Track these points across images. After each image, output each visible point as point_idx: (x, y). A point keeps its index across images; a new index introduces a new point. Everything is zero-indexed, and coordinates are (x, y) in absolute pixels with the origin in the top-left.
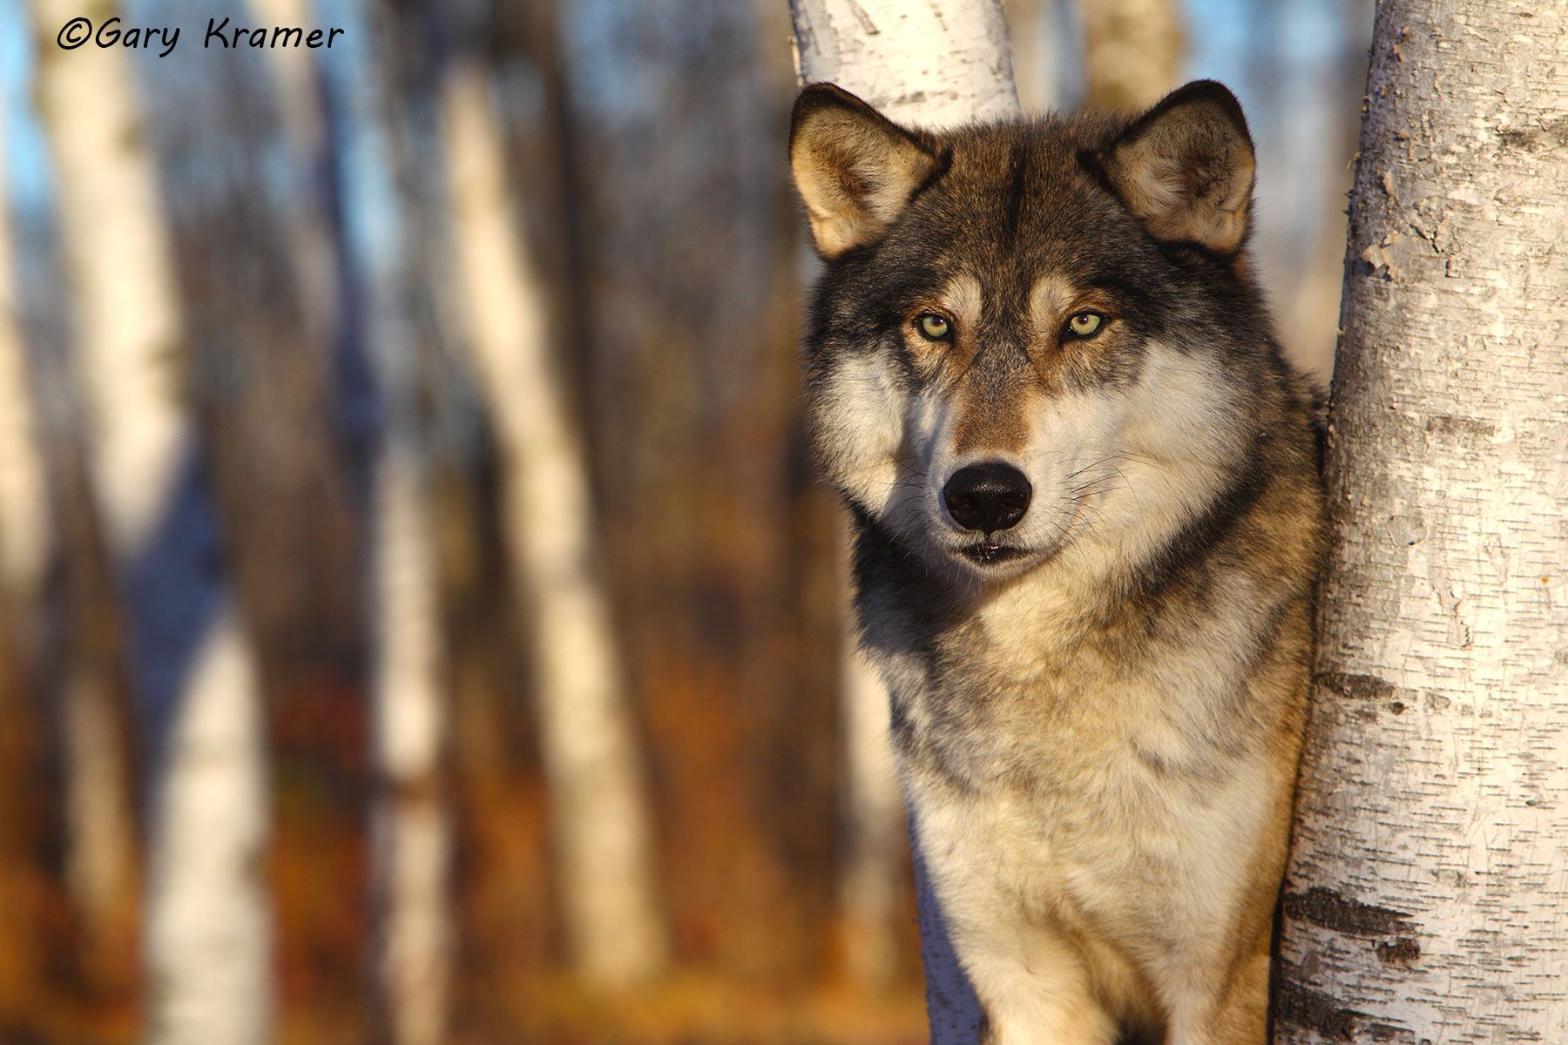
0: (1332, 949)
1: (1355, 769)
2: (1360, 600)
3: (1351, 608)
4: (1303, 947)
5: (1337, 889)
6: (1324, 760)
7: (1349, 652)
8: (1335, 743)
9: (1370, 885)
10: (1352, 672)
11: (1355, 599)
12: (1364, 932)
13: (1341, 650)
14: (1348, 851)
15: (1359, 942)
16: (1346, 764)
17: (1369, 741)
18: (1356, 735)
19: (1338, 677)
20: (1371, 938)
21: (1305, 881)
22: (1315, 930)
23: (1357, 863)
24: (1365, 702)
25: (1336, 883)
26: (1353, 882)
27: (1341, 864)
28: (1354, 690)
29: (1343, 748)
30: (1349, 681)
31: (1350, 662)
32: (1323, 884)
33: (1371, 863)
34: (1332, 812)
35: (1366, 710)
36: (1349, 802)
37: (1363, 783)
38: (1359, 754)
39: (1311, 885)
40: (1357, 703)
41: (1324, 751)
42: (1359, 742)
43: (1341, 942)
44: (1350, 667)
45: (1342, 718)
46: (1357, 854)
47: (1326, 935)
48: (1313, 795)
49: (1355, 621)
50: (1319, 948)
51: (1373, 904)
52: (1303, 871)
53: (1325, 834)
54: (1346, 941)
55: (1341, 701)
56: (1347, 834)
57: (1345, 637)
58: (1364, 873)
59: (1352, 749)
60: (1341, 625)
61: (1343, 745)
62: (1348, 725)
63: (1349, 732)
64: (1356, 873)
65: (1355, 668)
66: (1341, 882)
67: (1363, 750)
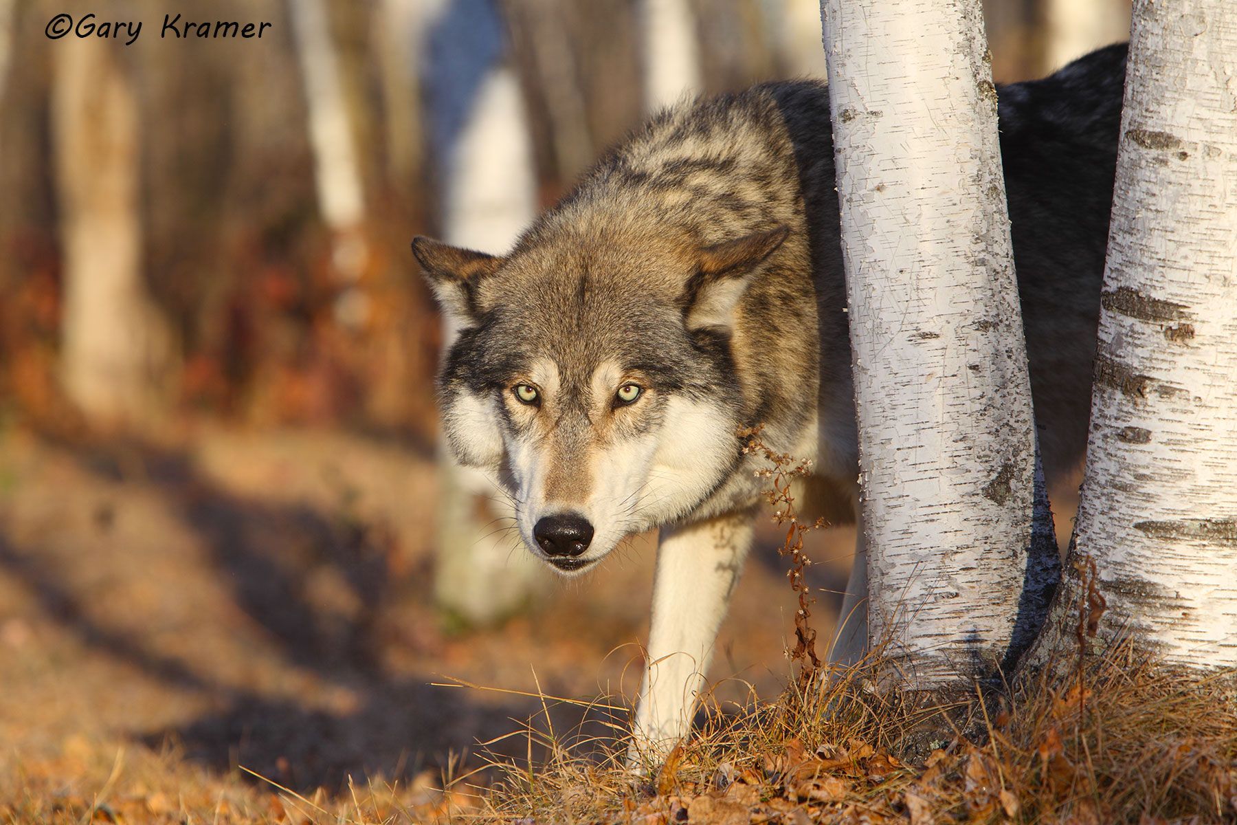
0: (1132, 331)
1: (1152, 200)
2: (1158, 77)
3: (1152, 82)
4: (1113, 330)
5: (1137, 288)
6: (1131, 194)
7: (1149, 115)
8: (1138, 181)
9: (1160, 285)
10: (1151, 130)
11: (1155, 76)
12: (1155, 319)
13: (1144, 113)
14: (1145, 260)
15: (1152, 326)
16: (1145, 196)
17: (1162, 180)
18: (1153, 175)
19: (1142, 133)
20: (1160, 323)
21: (1117, 282)
22: (1121, 317)
23: (1152, 269)
24: (1160, 152)
25: (1136, 283)
26: (1148, 282)
27: (1140, 269)
28: (1153, 143)
29: (1143, 184)
30: (1149, 136)
31: (1150, 122)
32: (1127, 284)
33: (1161, 269)
34: (1135, 231)
35: (1161, 157)
36: (1147, 225)
37: (1157, 211)
38: (1155, 190)
39: (1119, 285)
40: (1154, 152)
41: (1131, 187)
42: (1155, 181)
43: (1139, 326)
44: (1150, 126)
45: (1143, 163)
46: (1152, 262)
47: (1128, 321)
48: (1123, 220)
49: (1155, 92)
50: (1124, 331)
51: (1161, 299)
52: (1115, 275)
53: (1130, 248)
54: (1142, 325)
55: (1143, 151)
56: (1145, 248)
57: (1147, 104)
58: (1156, 276)
59: (1150, 186)
60: (1145, 95)
61: (1144, 183)
62: (1147, 168)
63: (1148, 174)
64: (1150, 276)
65: (1153, 127)
66: (1140, 283)
67: (1158, 187)
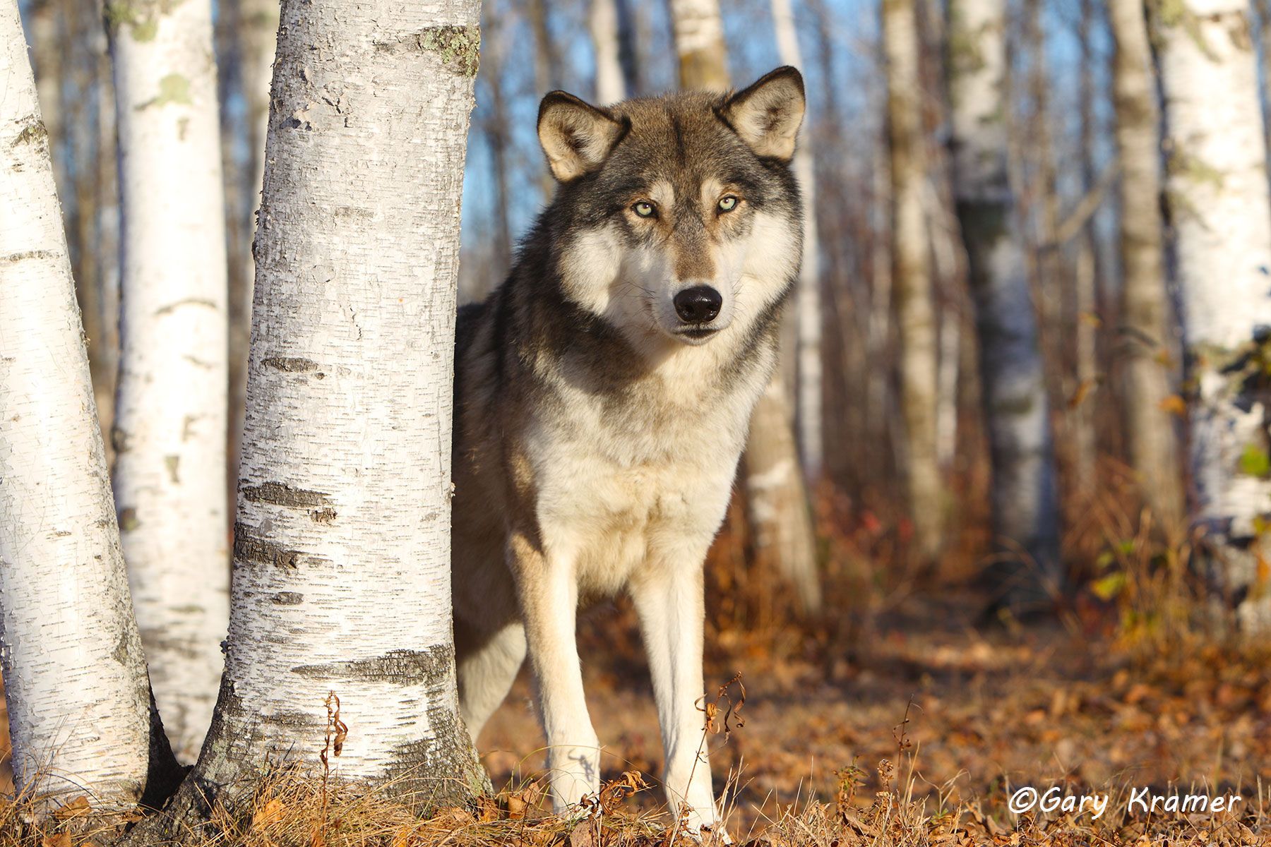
0: (282, 516)
1: (294, 412)
2: (295, 315)
3: (288, 320)
4: (261, 517)
5: (284, 482)
6: (272, 408)
7: (289, 345)
8: (280, 398)
9: (305, 478)
10: (291, 357)
11: (291, 314)
12: (302, 505)
13: (282, 344)
14: (290, 460)
15: (299, 511)
16: (288, 409)
17: (303, 396)
18: (294, 393)
19: (281, 360)
20: (307, 508)
21: (260, 479)
22: (269, 506)
23: (297, 466)
24: (300, 373)
25: (283, 478)
26: (294, 477)
27: (286, 467)
28: (293, 367)
29: (286, 401)
30: (289, 362)
31: (289, 351)
32: (274, 479)
33: (306, 466)
34: (279, 438)
35: (301, 378)
36: (290, 431)
37: (300, 420)
38: (296, 403)
39: (265, 481)
40: (294, 374)
41: (272, 403)
42: (296, 397)
43: (287, 511)
44: (289, 354)
45: (284, 383)
46: (296, 461)
47: (276, 509)
48: (264, 429)
49: (292, 327)
50: (272, 516)
51: (308, 489)
52: (258, 473)
53: (274, 451)
54: (291, 511)
55: (283, 374)
56: (289, 450)
57: (285, 336)
58: (301, 471)
59: (292, 401)
60: (281, 330)
61: (285, 399)
62: (288, 387)
63: (289, 391)
64: (296, 471)
65: (292, 354)
66: (286, 477)
67: (299, 401)
